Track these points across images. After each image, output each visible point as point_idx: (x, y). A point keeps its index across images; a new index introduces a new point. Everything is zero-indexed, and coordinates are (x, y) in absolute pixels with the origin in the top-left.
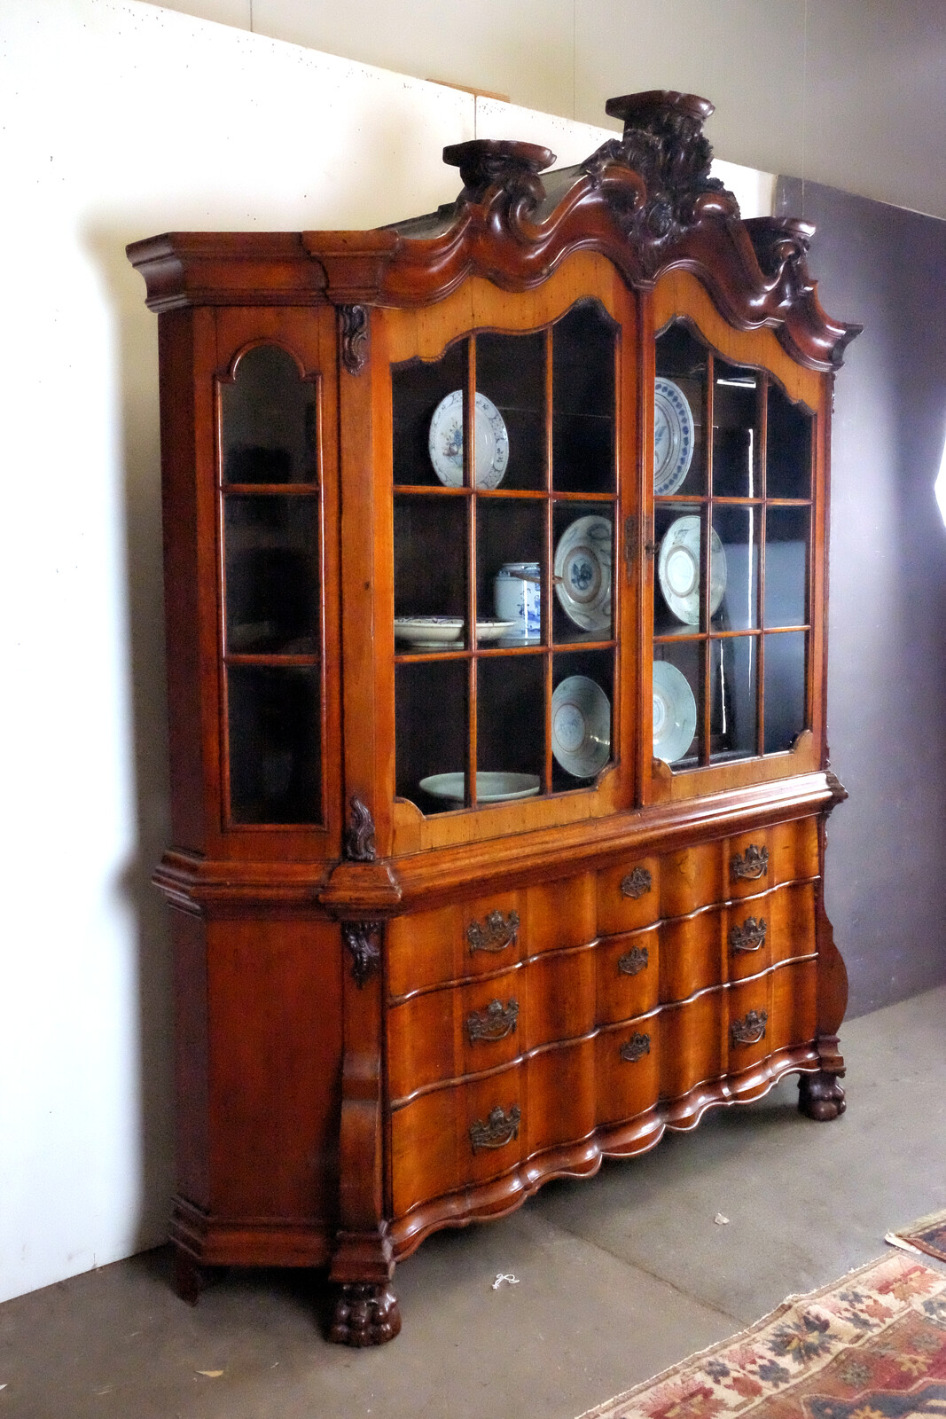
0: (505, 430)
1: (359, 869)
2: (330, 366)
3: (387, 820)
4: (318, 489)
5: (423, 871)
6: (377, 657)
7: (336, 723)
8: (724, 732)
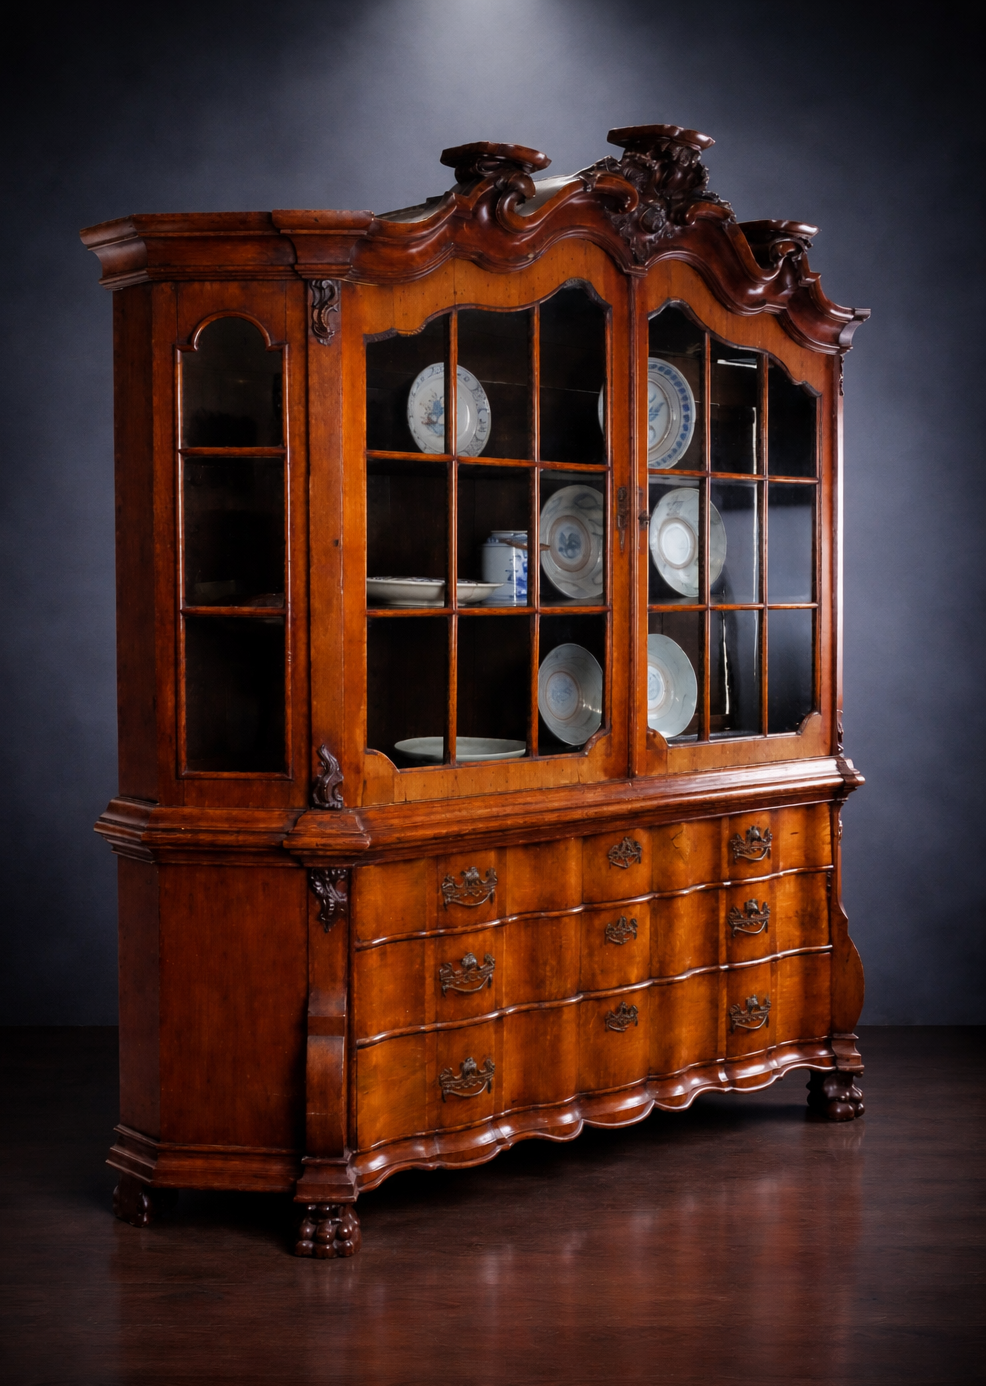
0: (486, 401)
1: (326, 817)
2: (299, 336)
3: (358, 770)
4: (284, 451)
5: (395, 822)
6: (347, 611)
7: (302, 674)
8: (727, 712)
